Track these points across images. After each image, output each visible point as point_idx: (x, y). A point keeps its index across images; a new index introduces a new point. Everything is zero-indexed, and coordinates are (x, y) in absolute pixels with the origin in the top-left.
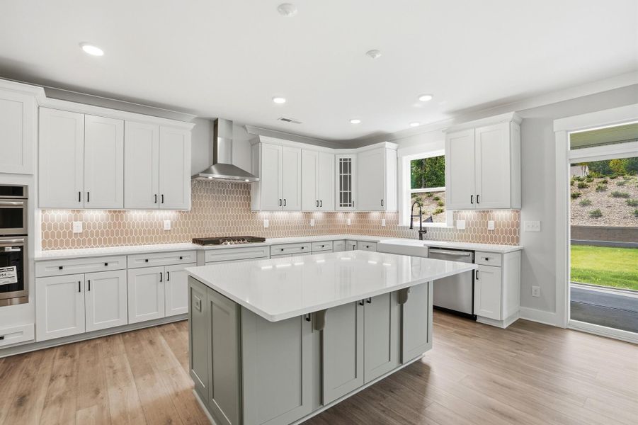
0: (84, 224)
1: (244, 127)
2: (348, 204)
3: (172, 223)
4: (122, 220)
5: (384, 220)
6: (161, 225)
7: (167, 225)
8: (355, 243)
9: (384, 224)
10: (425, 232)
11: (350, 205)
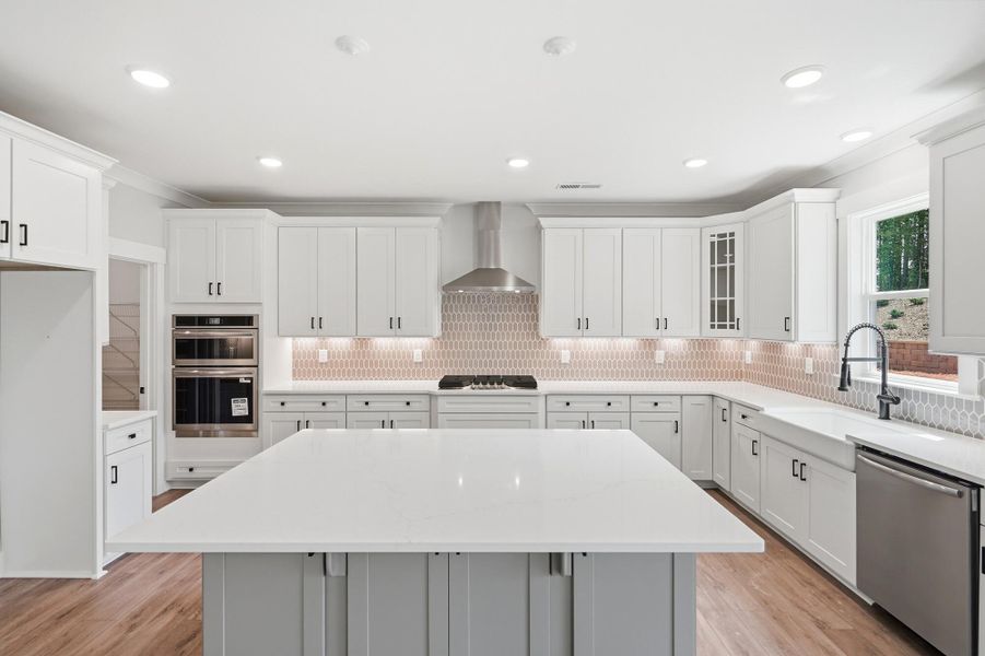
0: (329, 353)
1: (524, 206)
2: (728, 323)
3: (423, 353)
4: (366, 348)
5: (809, 361)
6: (410, 355)
7: (418, 356)
8: (725, 405)
9: (809, 370)
10: (897, 401)
11: (732, 327)
